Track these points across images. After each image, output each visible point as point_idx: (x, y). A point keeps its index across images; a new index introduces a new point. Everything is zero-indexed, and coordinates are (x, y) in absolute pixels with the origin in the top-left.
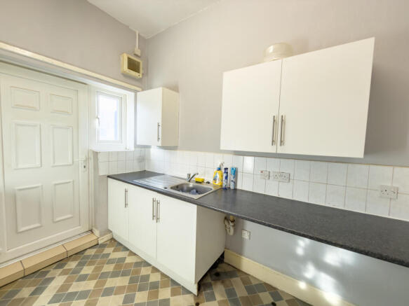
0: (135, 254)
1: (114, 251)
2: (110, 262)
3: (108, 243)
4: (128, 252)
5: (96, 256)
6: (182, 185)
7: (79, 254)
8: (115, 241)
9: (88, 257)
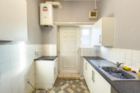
0: (89, 91)
1: (83, 85)
2: (80, 88)
3: (83, 80)
4: (87, 88)
5: (77, 83)
6: (112, 68)
7: (74, 79)
8: (85, 81)
9: (76, 82)
